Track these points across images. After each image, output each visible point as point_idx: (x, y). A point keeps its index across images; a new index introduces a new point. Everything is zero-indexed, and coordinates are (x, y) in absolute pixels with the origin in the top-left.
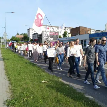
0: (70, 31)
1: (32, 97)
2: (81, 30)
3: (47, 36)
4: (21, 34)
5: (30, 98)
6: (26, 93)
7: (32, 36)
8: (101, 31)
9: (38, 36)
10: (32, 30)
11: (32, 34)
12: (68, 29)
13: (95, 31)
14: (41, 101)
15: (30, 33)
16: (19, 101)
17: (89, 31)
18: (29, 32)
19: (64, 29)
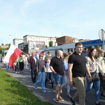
0: (56, 41)
2: (66, 39)
3: (33, 46)
4: (6, 45)
8: (84, 40)
9: (24, 47)
10: (17, 40)
11: (18, 44)
12: (54, 39)
13: (79, 40)
17: (73, 40)
18: (14, 42)
19: (50, 38)
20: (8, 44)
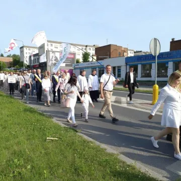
0: (94, 52)
1: (29, 167)
2: (112, 50)
4: (8, 56)
5: (26, 168)
6: (18, 161)
7: (28, 59)
8: (144, 53)
10: (28, 49)
11: (28, 55)
12: (91, 48)
13: (135, 52)
14: (45, 172)
15: (25, 55)
16: (5, 175)
17: (125, 51)
18: (22, 52)
19: (84, 48)
20: (10, 55)
